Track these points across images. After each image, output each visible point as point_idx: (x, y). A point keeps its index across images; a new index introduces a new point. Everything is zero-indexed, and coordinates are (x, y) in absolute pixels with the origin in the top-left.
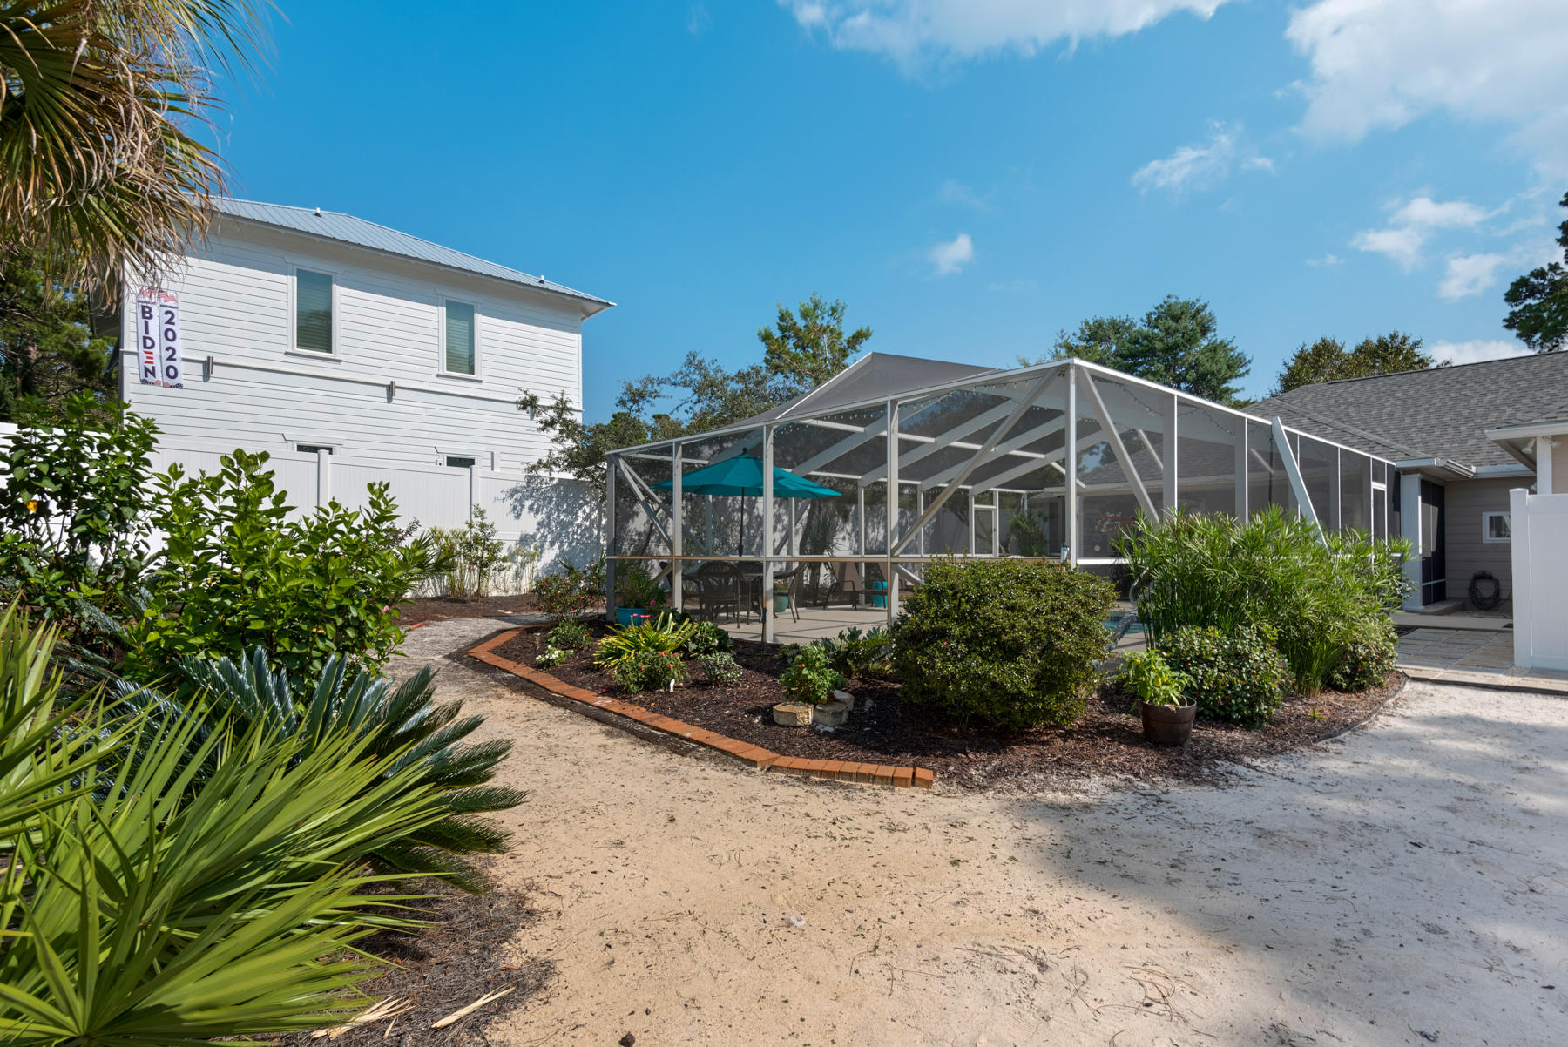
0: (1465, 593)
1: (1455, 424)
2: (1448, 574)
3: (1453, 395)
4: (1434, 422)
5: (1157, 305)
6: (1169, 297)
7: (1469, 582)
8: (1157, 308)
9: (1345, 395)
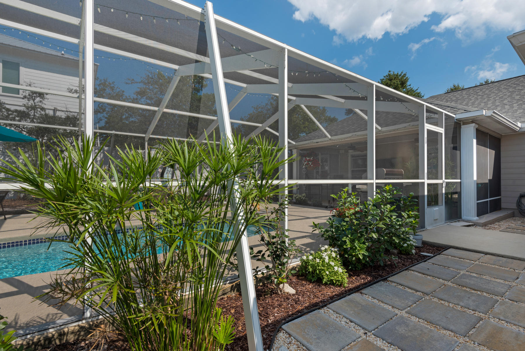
0: (514, 206)
1: (511, 104)
2: (502, 193)
3: (511, 90)
4: (497, 104)
5: (385, 75)
6: (389, 72)
7: (517, 199)
8: (385, 77)
9: (452, 97)
